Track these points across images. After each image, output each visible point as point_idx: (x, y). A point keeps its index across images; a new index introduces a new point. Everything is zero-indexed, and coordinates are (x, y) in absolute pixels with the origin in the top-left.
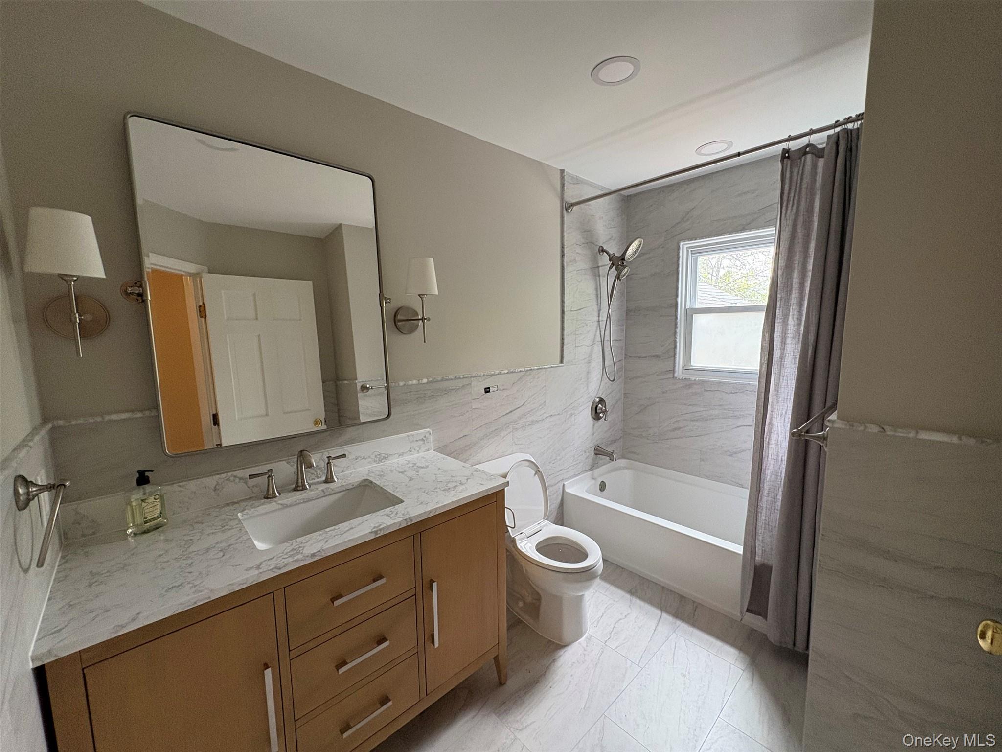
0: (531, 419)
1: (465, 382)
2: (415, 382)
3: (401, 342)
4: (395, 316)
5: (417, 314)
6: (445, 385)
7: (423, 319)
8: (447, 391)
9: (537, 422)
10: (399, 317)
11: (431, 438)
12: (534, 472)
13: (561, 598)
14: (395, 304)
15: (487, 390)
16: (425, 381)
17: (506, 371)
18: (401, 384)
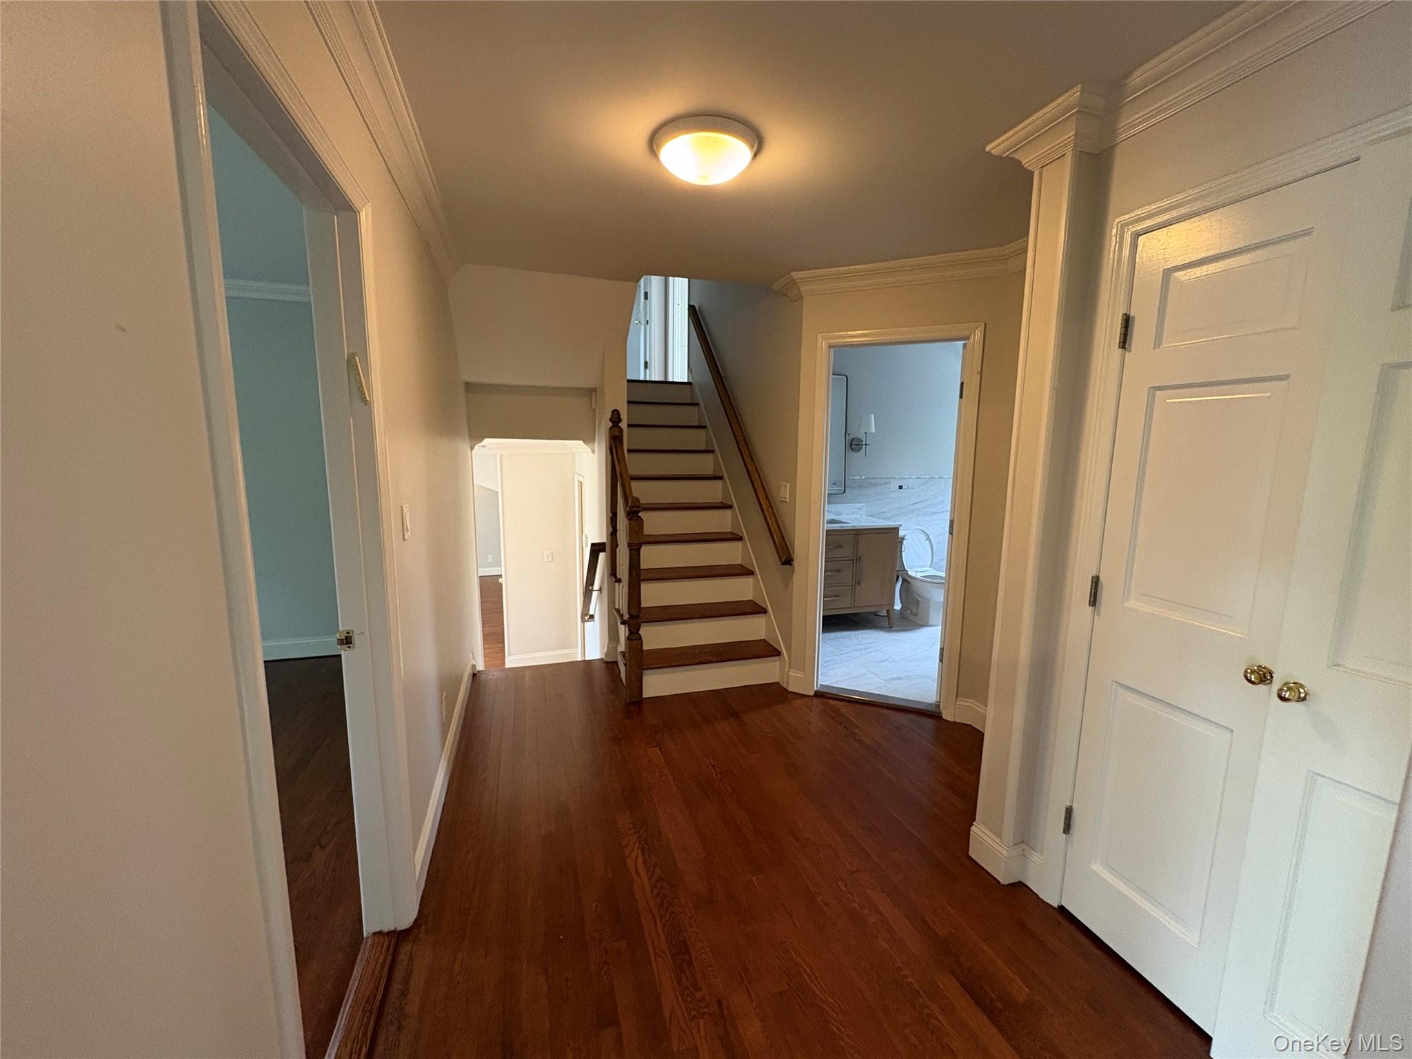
0: (931, 510)
1: (887, 481)
2: (858, 478)
3: (853, 456)
4: (851, 442)
5: (862, 441)
6: (873, 481)
7: (866, 445)
8: (876, 485)
9: (935, 513)
10: (853, 443)
11: (864, 509)
12: (925, 538)
13: (929, 600)
14: (852, 437)
15: (901, 487)
16: (863, 478)
17: (914, 477)
18: (851, 478)
